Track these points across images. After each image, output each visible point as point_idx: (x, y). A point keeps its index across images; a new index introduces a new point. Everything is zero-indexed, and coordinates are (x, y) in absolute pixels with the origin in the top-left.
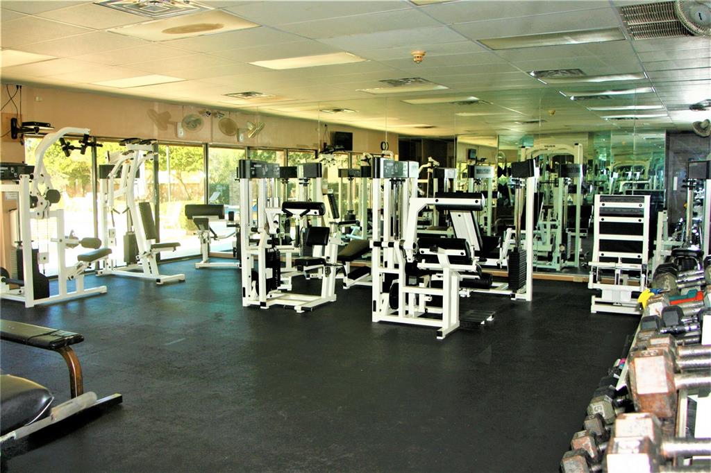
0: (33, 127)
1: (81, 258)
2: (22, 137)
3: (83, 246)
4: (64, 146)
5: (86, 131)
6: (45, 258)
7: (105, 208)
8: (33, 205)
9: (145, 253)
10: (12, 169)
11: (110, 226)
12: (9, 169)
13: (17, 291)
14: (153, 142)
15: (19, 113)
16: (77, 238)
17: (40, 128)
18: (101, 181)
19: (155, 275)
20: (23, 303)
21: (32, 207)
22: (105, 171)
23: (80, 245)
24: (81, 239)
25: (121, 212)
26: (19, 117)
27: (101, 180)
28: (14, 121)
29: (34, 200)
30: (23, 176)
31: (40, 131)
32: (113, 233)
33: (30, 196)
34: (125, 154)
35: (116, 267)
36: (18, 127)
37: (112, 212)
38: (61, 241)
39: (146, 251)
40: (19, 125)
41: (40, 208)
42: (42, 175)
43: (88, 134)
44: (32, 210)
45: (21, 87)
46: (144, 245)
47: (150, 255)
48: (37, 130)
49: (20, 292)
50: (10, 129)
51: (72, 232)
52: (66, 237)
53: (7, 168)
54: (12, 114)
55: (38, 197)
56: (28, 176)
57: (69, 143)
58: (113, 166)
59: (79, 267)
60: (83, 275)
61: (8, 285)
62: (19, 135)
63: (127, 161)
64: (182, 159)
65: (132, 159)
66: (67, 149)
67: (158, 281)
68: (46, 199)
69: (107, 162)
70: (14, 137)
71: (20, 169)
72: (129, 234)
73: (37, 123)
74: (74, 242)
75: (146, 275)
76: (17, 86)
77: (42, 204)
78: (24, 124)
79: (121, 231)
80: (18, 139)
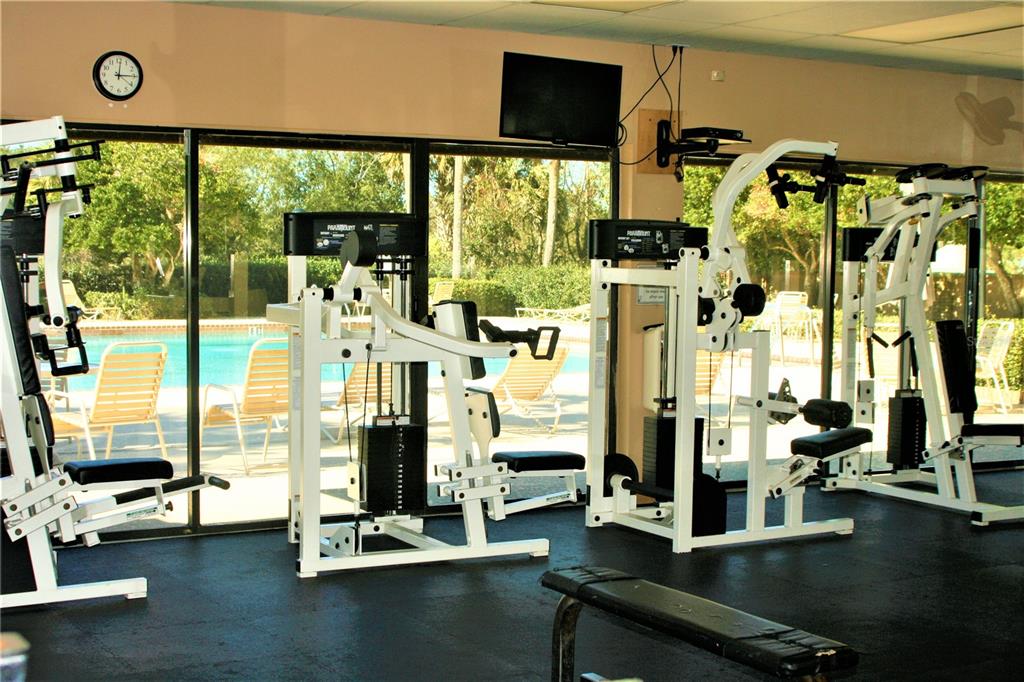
0: (704, 140)
1: (799, 447)
2: (679, 164)
3: (807, 419)
4: (775, 182)
5: (829, 148)
6: (721, 443)
7: (852, 330)
8: (705, 317)
9: (947, 444)
10: (659, 235)
11: (862, 374)
12: (653, 235)
13: (651, 512)
14: (977, 173)
15: (675, 109)
16: (794, 400)
17: (721, 141)
18: (847, 268)
19: (968, 502)
20: (669, 542)
21: (701, 323)
22: (857, 243)
23: (800, 417)
24: (802, 402)
25: (890, 343)
26: (675, 117)
27: (846, 264)
28: (664, 126)
29: (706, 308)
30: (688, 251)
31: (720, 150)
32: (868, 391)
33: (699, 298)
34: (910, 202)
35: (870, 473)
36: (672, 140)
37: (869, 342)
38: (759, 404)
39: (948, 438)
40: (675, 136)
41: (718, 326)
42: (727, 250)
43: (833, 154)
44: (702, 329)
45: (681, 48)
46: (942, 425)
47: (957, 450)
48: (712, 147)
49: (659, 513)
50: (655, 146)
51: (786, 383)
52: (772, 397)
53: (647, 233)
54: (660, 112)
55: (716, 301)
56: (698, 252)
57: (787, 176)
58: (878, 232)
59: (795, 467)
60: (804, 488)
61: (634, 497)
62: (674, 158)
63: (913, 220)
64: (1007, 216)
65: (926, 215)
66: (781, 190)
67: (977, 516)
68: (734, 305)
69: (861, 222)
70: (662, 163)
71: (675, 235)
72: (905, 395)
73: (715, 130)
74: (788, 408)
75: (944, 499)
76: (675, 49)
77: (723, 316)
78: (687, 133)
79: (886, 388)
80: (672, 167)
